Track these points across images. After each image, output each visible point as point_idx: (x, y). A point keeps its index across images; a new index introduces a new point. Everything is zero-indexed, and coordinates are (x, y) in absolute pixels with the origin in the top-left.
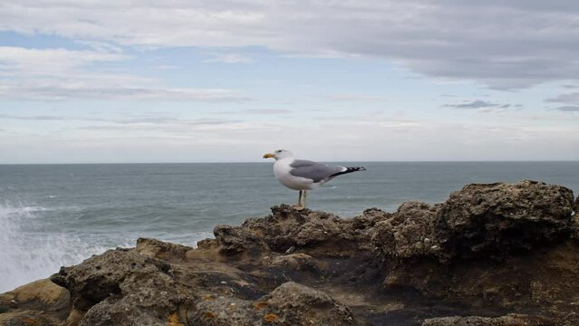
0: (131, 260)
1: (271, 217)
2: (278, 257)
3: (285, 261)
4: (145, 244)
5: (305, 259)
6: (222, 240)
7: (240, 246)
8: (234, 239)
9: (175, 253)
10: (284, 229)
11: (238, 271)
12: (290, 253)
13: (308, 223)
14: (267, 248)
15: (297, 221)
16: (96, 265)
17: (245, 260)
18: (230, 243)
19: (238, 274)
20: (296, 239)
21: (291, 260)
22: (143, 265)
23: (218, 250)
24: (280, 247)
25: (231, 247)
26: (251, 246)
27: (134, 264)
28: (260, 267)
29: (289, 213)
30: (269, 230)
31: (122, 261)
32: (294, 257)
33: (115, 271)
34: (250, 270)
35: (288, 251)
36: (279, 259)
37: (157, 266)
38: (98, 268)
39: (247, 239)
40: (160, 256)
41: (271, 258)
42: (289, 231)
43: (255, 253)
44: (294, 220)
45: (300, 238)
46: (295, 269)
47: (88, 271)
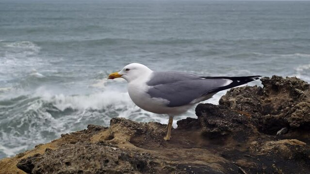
0: (103, 156)
1: (261, 89)
2: (267, 143)
3: (275, 149)
4: (119, 126)
5: (298, 146)
6: (205, 121)
7: (226, 129)
8: (219, 121)
9: (152, 137)
10: (275, 106)
11: (222, 159)
12: (282, 137)
13: (304, 103)
14: (256, 130)
15: (291, 96)
16: (66, 160)
17: (230, 145)
18: (214, 126)
19: (221, 163)
20: (289, 120)
21: (283, 147)
22: (117, 163)
23: (199, 133)
24: (270, 128)
25: (215, 130)
26: (237, 129)
27: (107, 161)
28: (247, 155)
29: (281, 87)
30: (259, 106)
31: (93, 157)
32: (286, 144)
33: (86, 168)
34: (236, 158)
35: (279, 132)
36: (269, 145)
37: (131, 163)
38: (68, 164)
39: (233, 121)
40: (136, 140)
41: (260, 143)
42: (281, 108)
43: (242, 137)
44: (287, 95)
45: (294, 119)
46: (286, 159)
47: (56, 167)
